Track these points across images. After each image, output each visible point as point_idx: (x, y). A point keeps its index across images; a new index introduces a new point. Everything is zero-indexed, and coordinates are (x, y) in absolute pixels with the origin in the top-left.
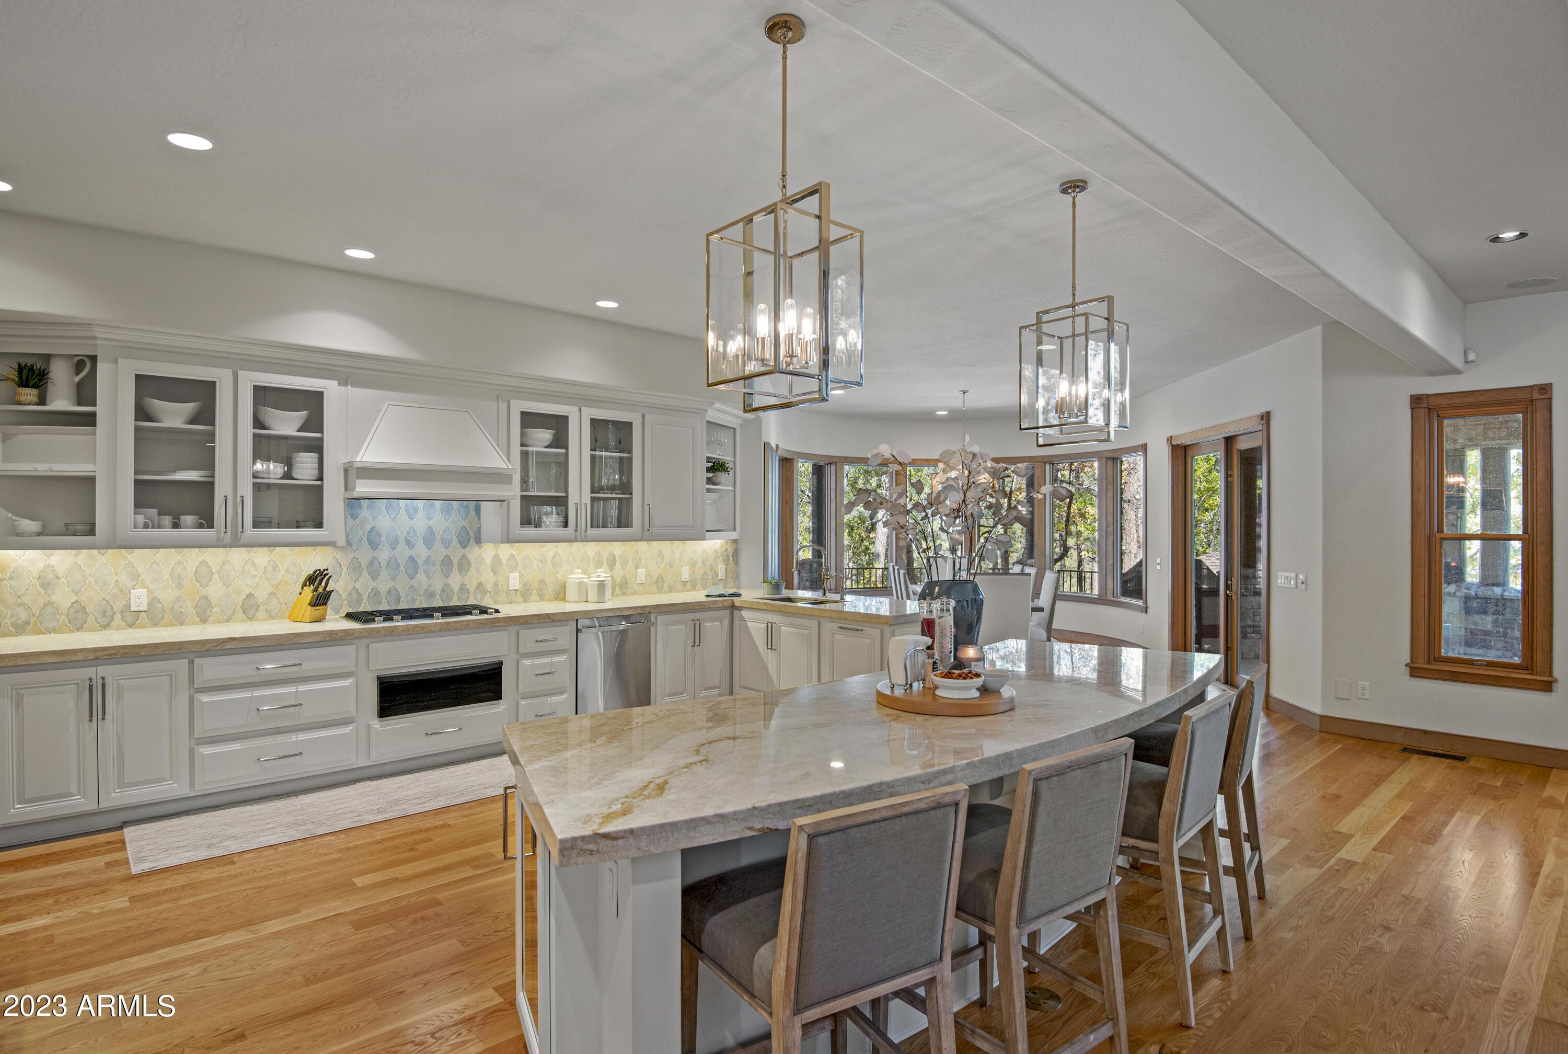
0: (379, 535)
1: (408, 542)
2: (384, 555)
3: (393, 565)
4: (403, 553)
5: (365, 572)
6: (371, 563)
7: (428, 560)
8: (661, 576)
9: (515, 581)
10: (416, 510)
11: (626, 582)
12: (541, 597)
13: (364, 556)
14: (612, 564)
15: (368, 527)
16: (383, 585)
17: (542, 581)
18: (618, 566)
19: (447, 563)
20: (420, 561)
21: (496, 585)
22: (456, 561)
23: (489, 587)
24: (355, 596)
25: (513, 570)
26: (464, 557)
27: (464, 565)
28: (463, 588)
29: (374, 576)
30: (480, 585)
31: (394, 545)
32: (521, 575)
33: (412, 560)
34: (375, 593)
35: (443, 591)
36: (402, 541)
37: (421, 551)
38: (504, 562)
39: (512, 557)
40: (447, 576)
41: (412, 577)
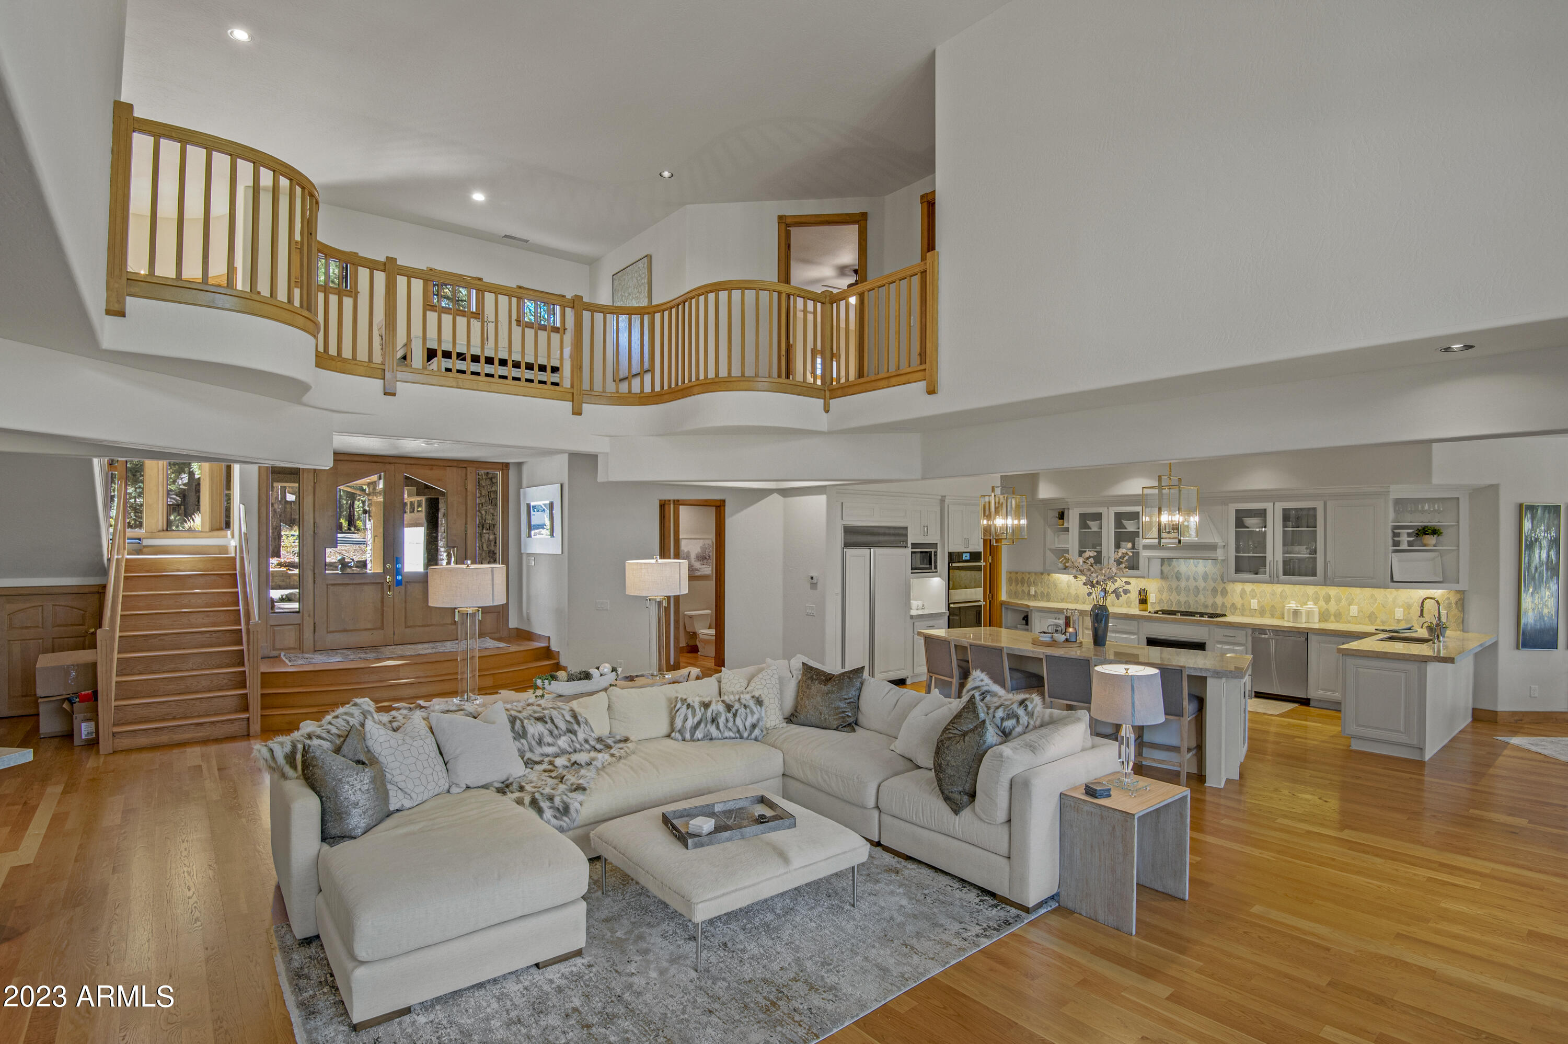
0: (1180, 574)
1: (1195, 579)
2: (1183, 584)
3: (1187, 589)
4: (1192, 584)
5: (1174, 592)
6: (1177, 587)
7: (1204, 589)
8: (1373, 613)
9: (1254, 604)
10: (1198, 563)
11: (1340, 614)
12: (1273, 616)
13: (1174, 584)
14: (1328, 599)
15: (1176, 571)
16: (1183, 599)
17: (1273, 606)
18: (1333, 602)
19: (1214, 591)
20: (1201, 589)
21: (1243, 605)
22: (1219, 590)
23: (1239, 606)
24: (1170, 602)
25: (1253, 598)
26: (1224, 588)
27: (1224, 593)
28: (1223, 605)
29: (1179, 594)
30: (1233, 604)
31: (1188, 579)
32: (1259, 602)
33: (1196, 587)
34: (1179, 602)
35: (1212, 605)
36: (1192, 577)
37: (1201, 584)
38: (1248, 592)
39: (1253, 590)
40: (1215, 597)
41: (1196, 597)
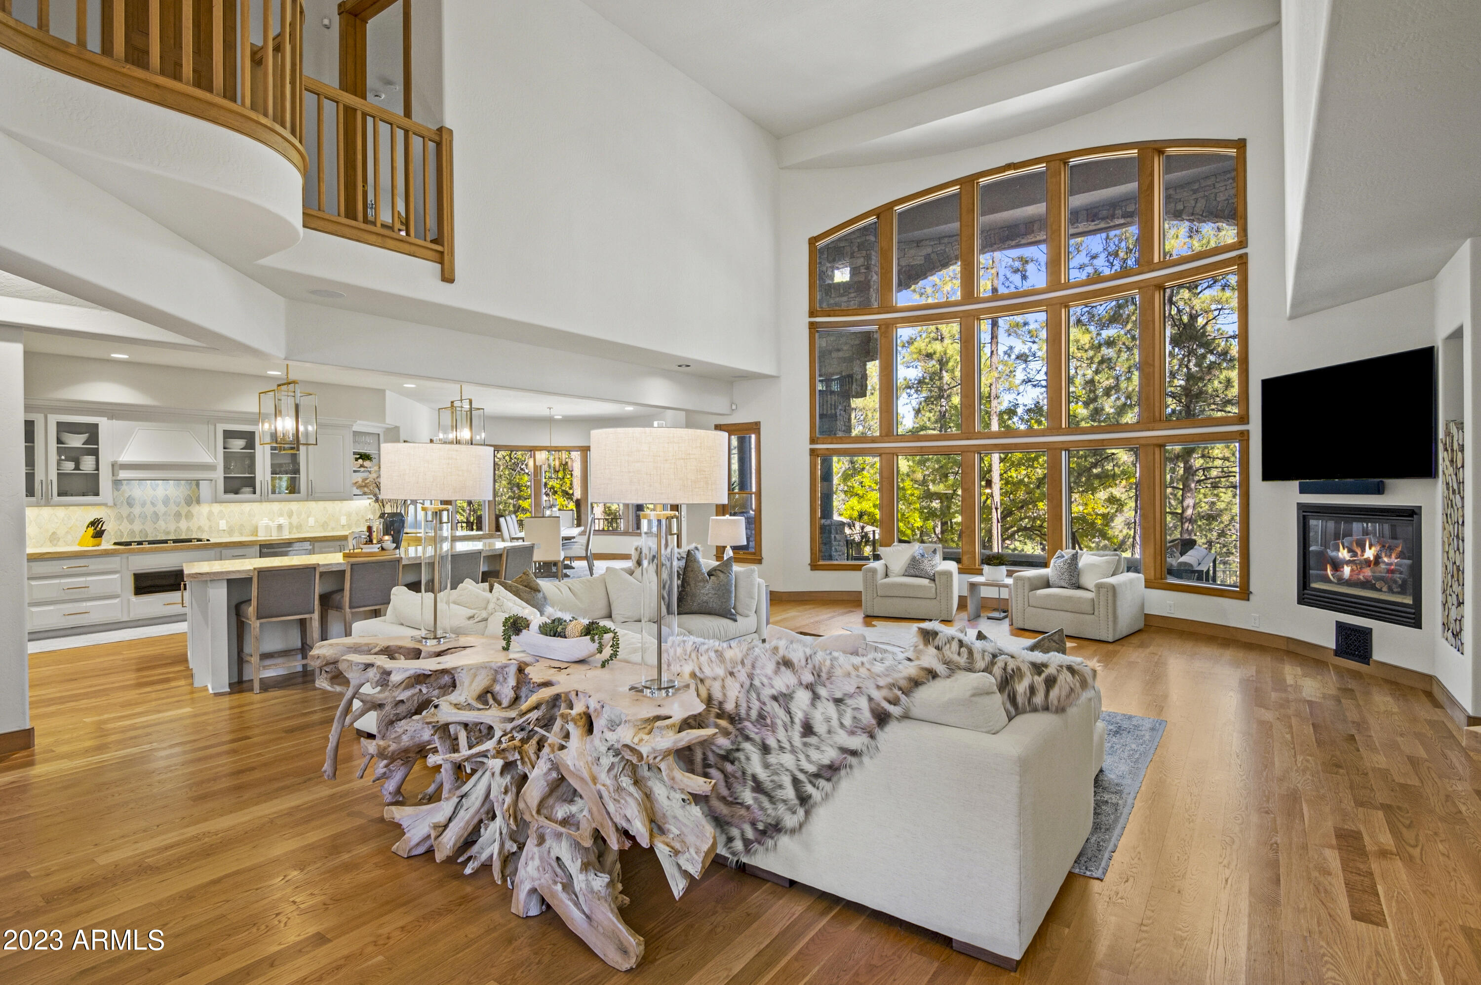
0: (134, 500)
1: (152, 503)
2: (137, 510)
3: (143, 516)
4: (149, 510)
5: (125, 520)
6: (129, 515)
7: (165, 514)
8: (326, 522)
9: (223, 525)
10: (157, 485)
11: (301, 525)
12: (241, 534)
13: (125, 511)
14: (290, 515)
15: (127, 495)
16: (137, 527)
17: (242, 525)
18: (295, 516)
19: (178, 515)
20: (160, 514)
21: (210, 527)
22: (183, 514)
23: (206, 528)
24: (119, 533)
25: (222, 518)
26: (189, 511)
27: (189, 516)
28: (188, 529)
29: (131, 521)
30: (199, 528)
31: (143, 505)
32: (227, 522)
33: (156, 514)
34: (132, 532)
35: (175, 531)
36: (148, 502)
37: (161, 508)
38: (216, 514)
39: (221, 511)
40: (178, 522)
41: (155, 523)
